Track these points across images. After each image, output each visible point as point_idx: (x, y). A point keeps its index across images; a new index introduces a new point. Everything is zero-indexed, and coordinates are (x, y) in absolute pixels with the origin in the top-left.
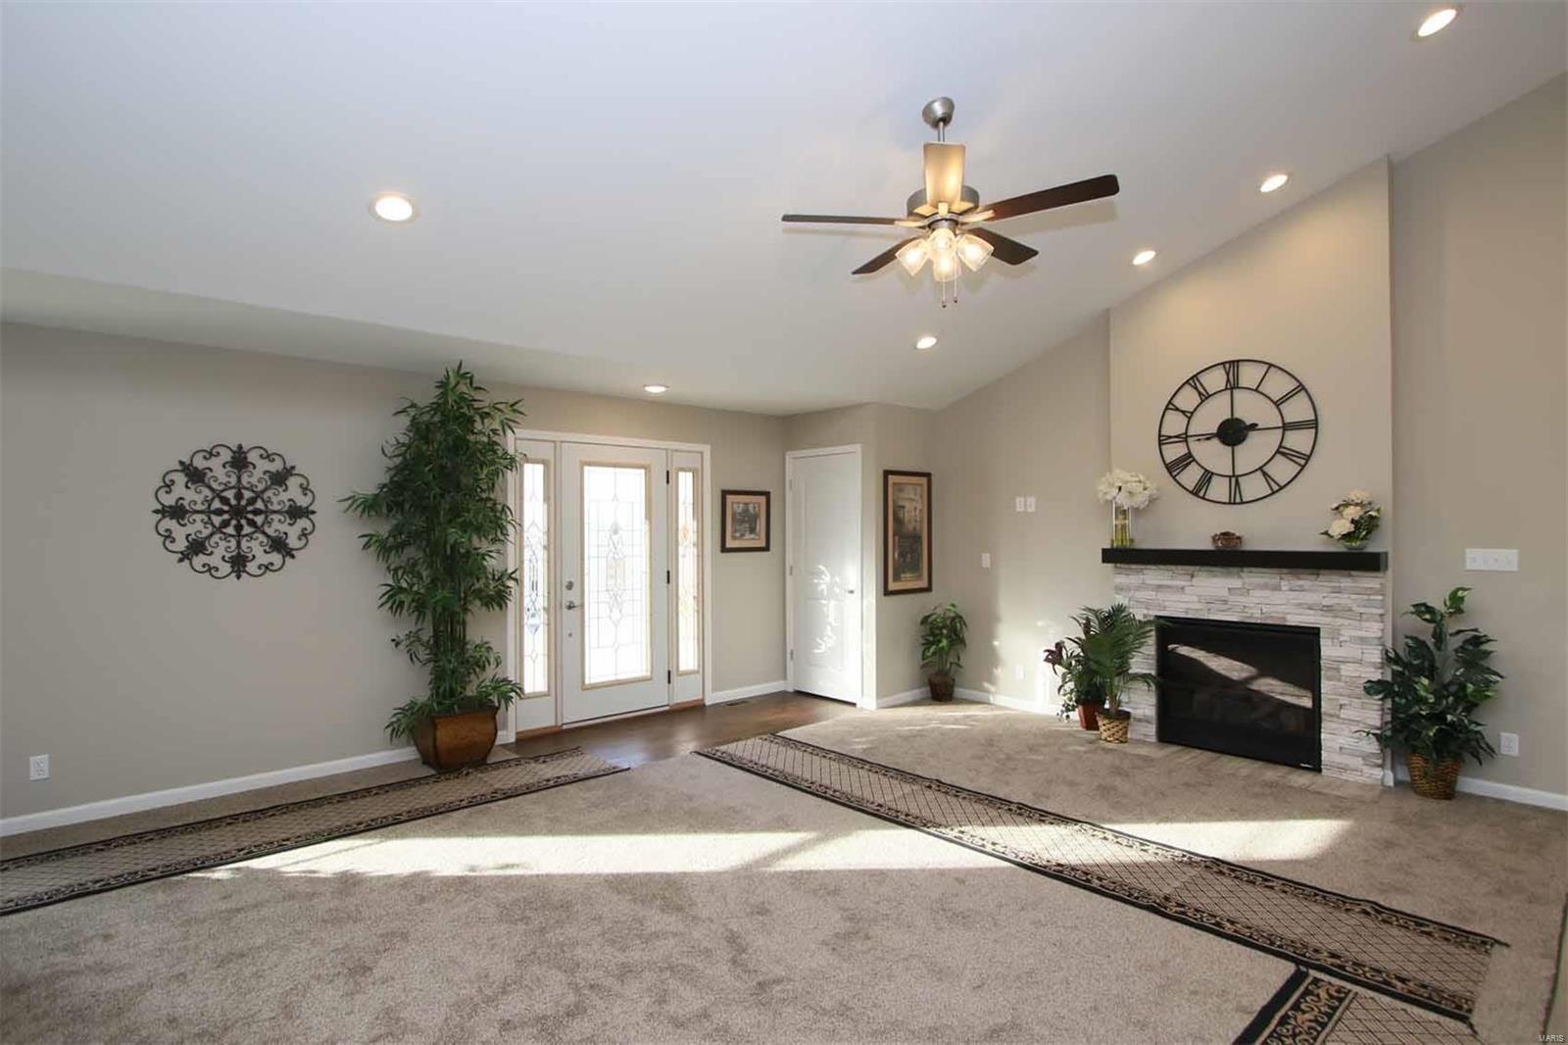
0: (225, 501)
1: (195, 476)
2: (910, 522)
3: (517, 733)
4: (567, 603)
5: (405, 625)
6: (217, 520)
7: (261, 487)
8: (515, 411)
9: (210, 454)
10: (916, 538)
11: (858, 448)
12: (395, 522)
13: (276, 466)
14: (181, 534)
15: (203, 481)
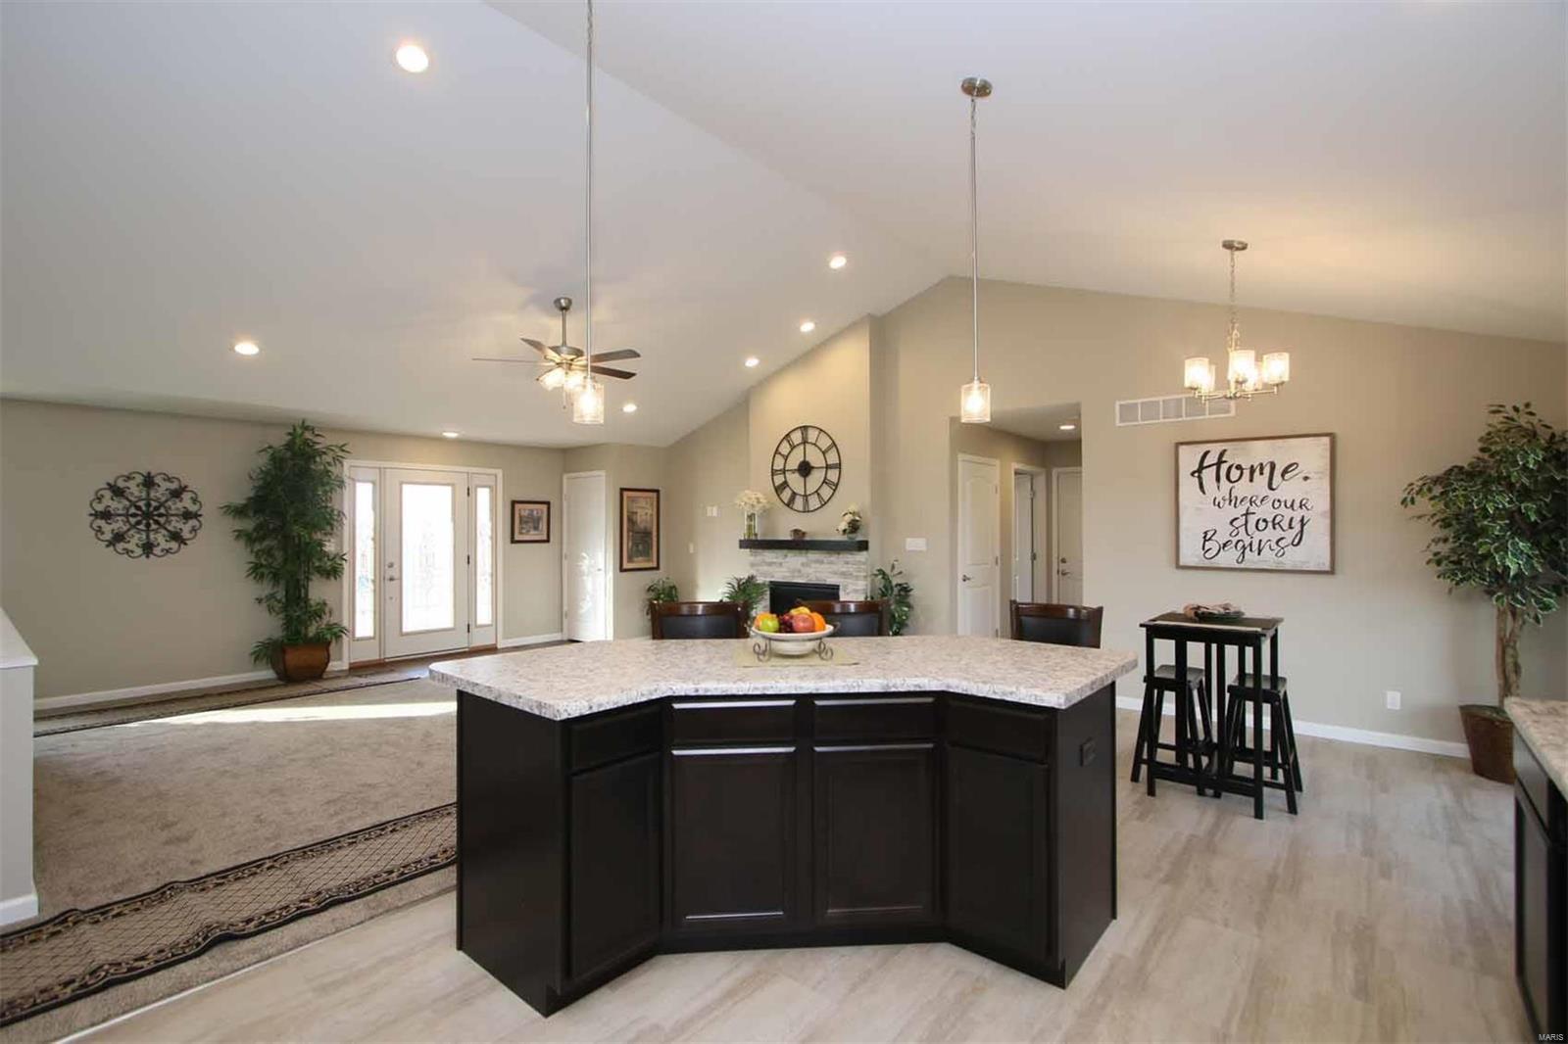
0: (138, 508)
1: (117, 492)
2: (641, 522)
3: (350, 664)
4: (388, 577)
5: (265, 589)
6: (133, 520)
7: (163, 499)
8: (343, 451)
9: (128, 478)
10: (647, 534)
11: (602, 473)
12: (258, 522)
13: (174, 486)
14: (108, 529)
15: (123, 496)
